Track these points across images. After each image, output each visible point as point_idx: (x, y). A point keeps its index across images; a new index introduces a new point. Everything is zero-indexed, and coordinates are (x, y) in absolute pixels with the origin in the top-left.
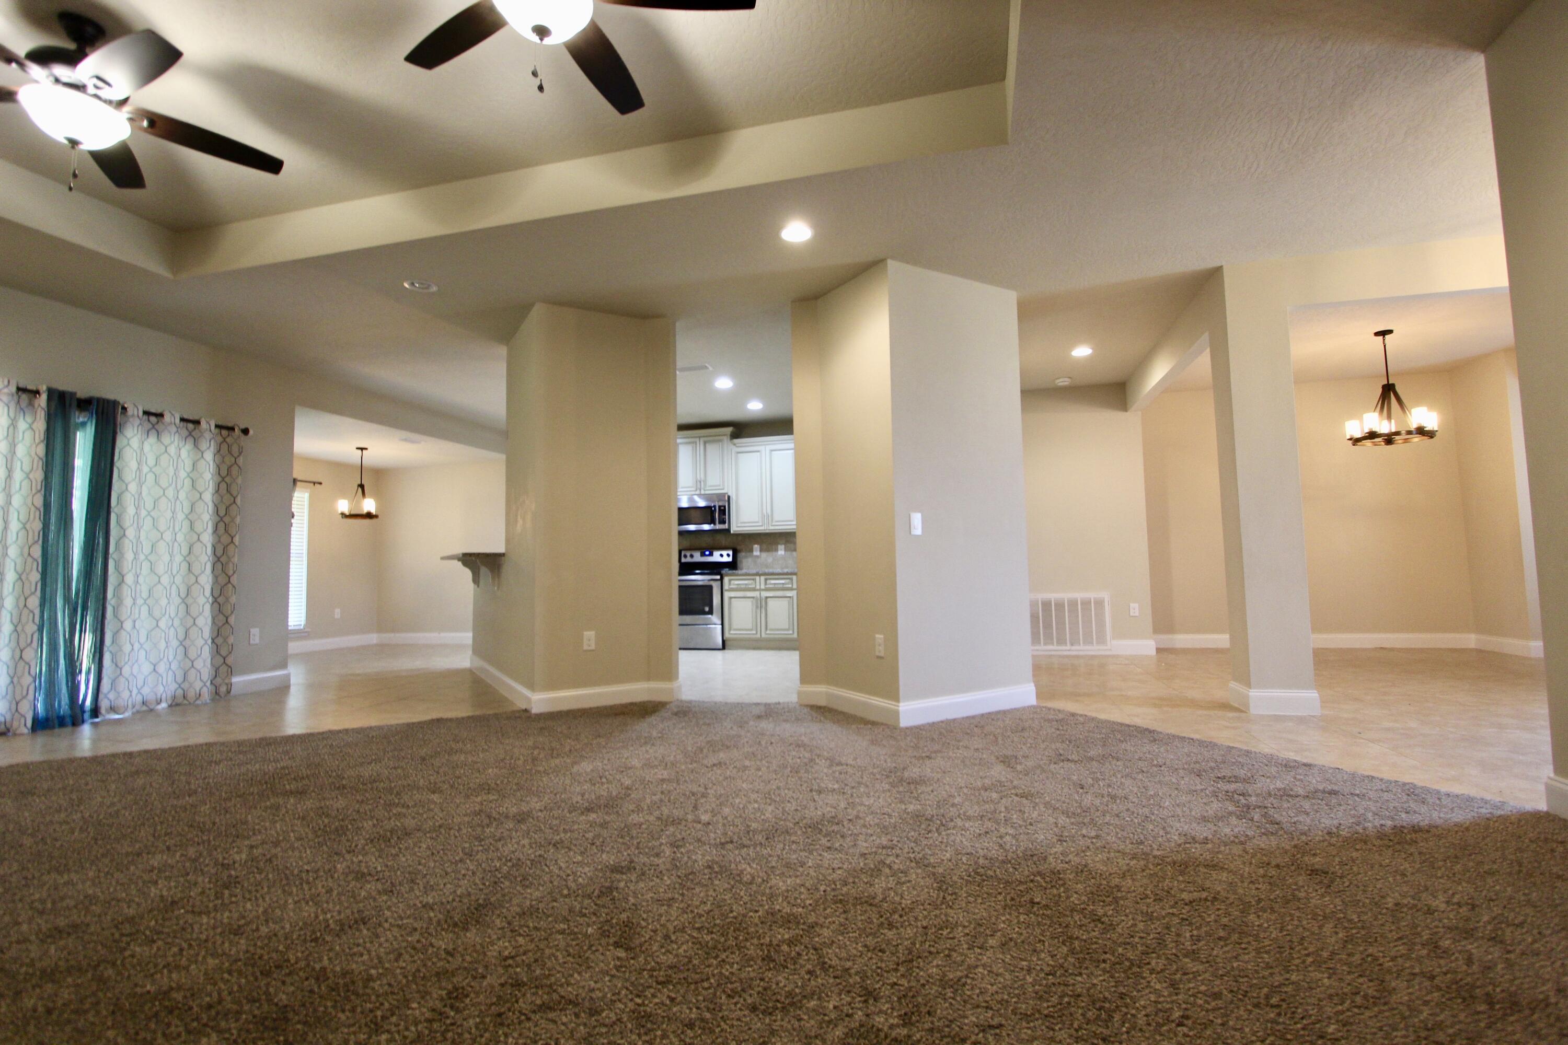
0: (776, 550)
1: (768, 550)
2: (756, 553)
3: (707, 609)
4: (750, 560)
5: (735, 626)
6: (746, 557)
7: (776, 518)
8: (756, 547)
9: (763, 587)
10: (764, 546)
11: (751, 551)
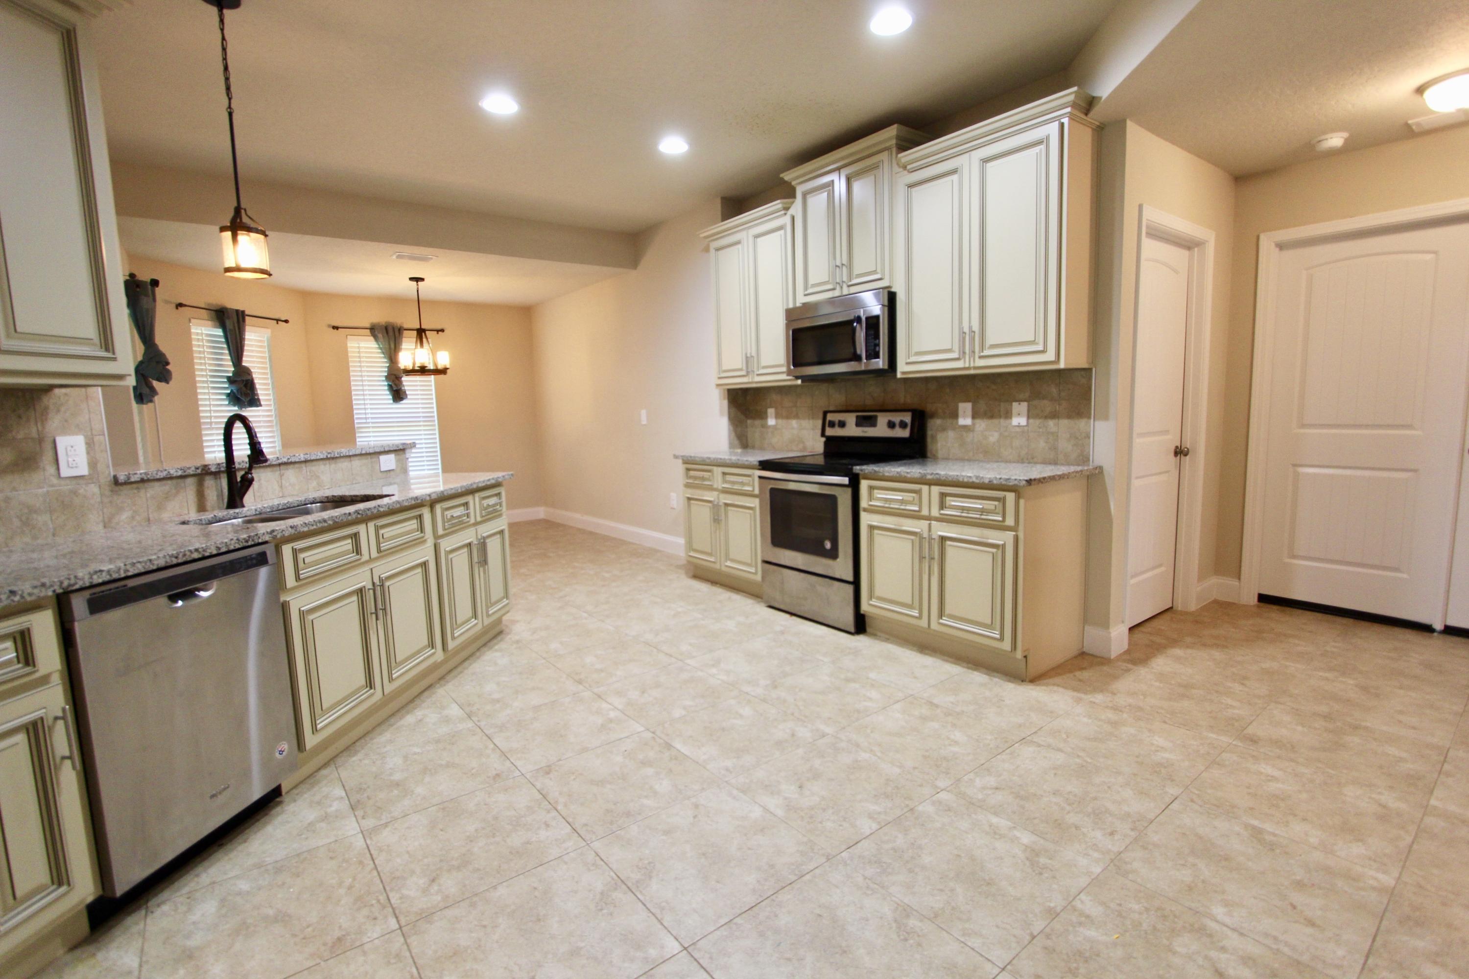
0: (1008, 415)
1: (990, 415)
2: (965, 420)
3: (828, 545)
4: (951, 434)
5: (878, 592)
6: (944, 429)
7: (991, 338)
8: (965, 408)
9: (935, 512)
10: (982, 406)
11: (955, 415)
